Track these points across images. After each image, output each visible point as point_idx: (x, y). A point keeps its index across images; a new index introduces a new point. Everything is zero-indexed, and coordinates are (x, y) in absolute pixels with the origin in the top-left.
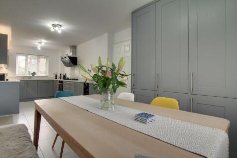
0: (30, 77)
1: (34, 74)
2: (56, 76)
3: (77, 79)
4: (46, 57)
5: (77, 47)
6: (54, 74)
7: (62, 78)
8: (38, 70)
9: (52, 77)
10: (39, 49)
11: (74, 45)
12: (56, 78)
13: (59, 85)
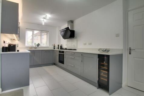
0: (35, 48)
1: (38, 45)
2: (54, 47)
3: (76, 50)
4: (47, 32)
5: (74, 21)
6: (52, 45)
7: (59, 48)
8: (41, 42)
9: (51, 48)
10: (43, 24)
11: (72, 20)
12: (54, 48)
13: (59, 54)
